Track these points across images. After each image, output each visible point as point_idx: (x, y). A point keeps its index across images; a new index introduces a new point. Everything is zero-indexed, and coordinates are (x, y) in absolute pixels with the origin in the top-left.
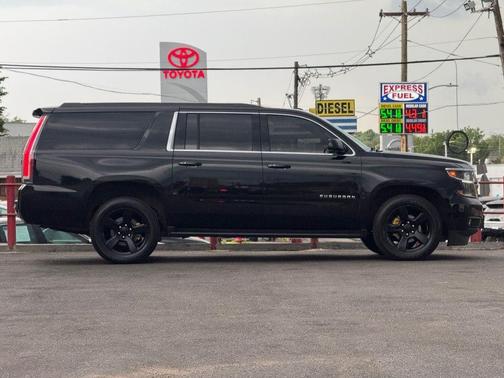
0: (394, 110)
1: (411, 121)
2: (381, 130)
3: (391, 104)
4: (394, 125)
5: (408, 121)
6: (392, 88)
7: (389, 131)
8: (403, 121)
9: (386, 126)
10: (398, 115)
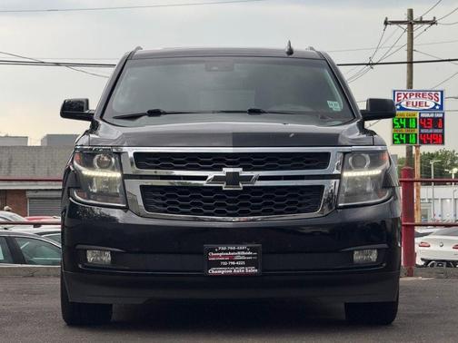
0: (408, 120)
1: (426, 131)
2: (394, 141)
3: (405, 112)
4: (408, 136)
5: (422, 131)
6: (405, 96)
7: (402, 142)
8: (417, 131)
9: (398, 136)
10: (412, 124)
